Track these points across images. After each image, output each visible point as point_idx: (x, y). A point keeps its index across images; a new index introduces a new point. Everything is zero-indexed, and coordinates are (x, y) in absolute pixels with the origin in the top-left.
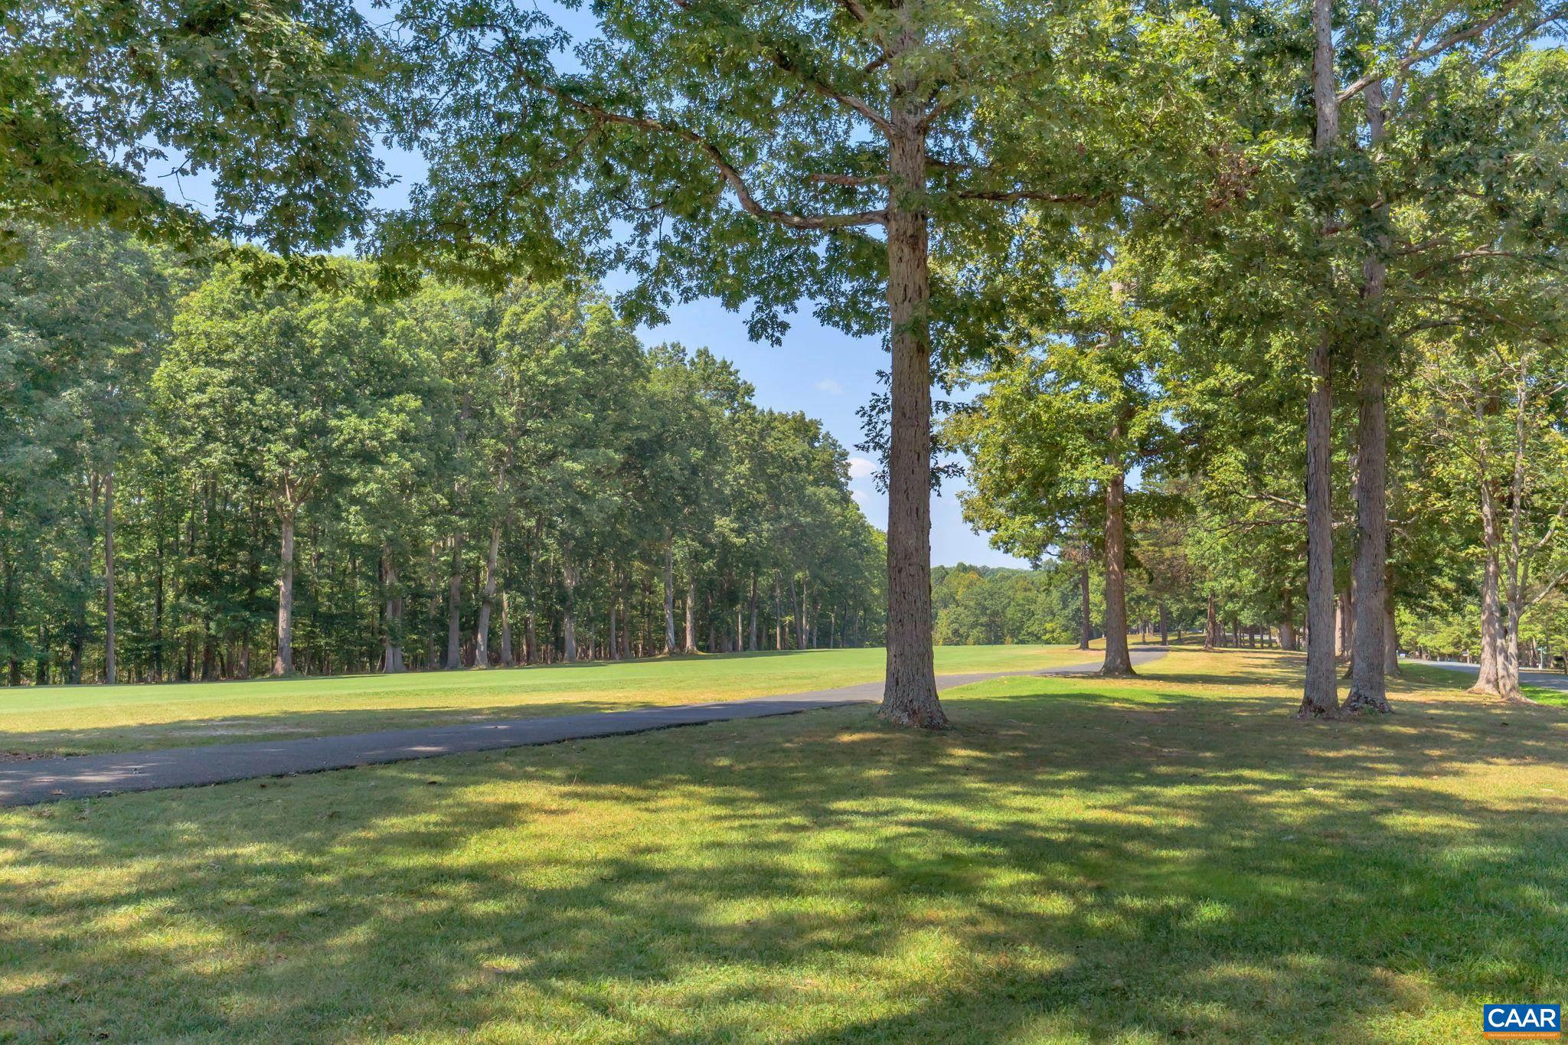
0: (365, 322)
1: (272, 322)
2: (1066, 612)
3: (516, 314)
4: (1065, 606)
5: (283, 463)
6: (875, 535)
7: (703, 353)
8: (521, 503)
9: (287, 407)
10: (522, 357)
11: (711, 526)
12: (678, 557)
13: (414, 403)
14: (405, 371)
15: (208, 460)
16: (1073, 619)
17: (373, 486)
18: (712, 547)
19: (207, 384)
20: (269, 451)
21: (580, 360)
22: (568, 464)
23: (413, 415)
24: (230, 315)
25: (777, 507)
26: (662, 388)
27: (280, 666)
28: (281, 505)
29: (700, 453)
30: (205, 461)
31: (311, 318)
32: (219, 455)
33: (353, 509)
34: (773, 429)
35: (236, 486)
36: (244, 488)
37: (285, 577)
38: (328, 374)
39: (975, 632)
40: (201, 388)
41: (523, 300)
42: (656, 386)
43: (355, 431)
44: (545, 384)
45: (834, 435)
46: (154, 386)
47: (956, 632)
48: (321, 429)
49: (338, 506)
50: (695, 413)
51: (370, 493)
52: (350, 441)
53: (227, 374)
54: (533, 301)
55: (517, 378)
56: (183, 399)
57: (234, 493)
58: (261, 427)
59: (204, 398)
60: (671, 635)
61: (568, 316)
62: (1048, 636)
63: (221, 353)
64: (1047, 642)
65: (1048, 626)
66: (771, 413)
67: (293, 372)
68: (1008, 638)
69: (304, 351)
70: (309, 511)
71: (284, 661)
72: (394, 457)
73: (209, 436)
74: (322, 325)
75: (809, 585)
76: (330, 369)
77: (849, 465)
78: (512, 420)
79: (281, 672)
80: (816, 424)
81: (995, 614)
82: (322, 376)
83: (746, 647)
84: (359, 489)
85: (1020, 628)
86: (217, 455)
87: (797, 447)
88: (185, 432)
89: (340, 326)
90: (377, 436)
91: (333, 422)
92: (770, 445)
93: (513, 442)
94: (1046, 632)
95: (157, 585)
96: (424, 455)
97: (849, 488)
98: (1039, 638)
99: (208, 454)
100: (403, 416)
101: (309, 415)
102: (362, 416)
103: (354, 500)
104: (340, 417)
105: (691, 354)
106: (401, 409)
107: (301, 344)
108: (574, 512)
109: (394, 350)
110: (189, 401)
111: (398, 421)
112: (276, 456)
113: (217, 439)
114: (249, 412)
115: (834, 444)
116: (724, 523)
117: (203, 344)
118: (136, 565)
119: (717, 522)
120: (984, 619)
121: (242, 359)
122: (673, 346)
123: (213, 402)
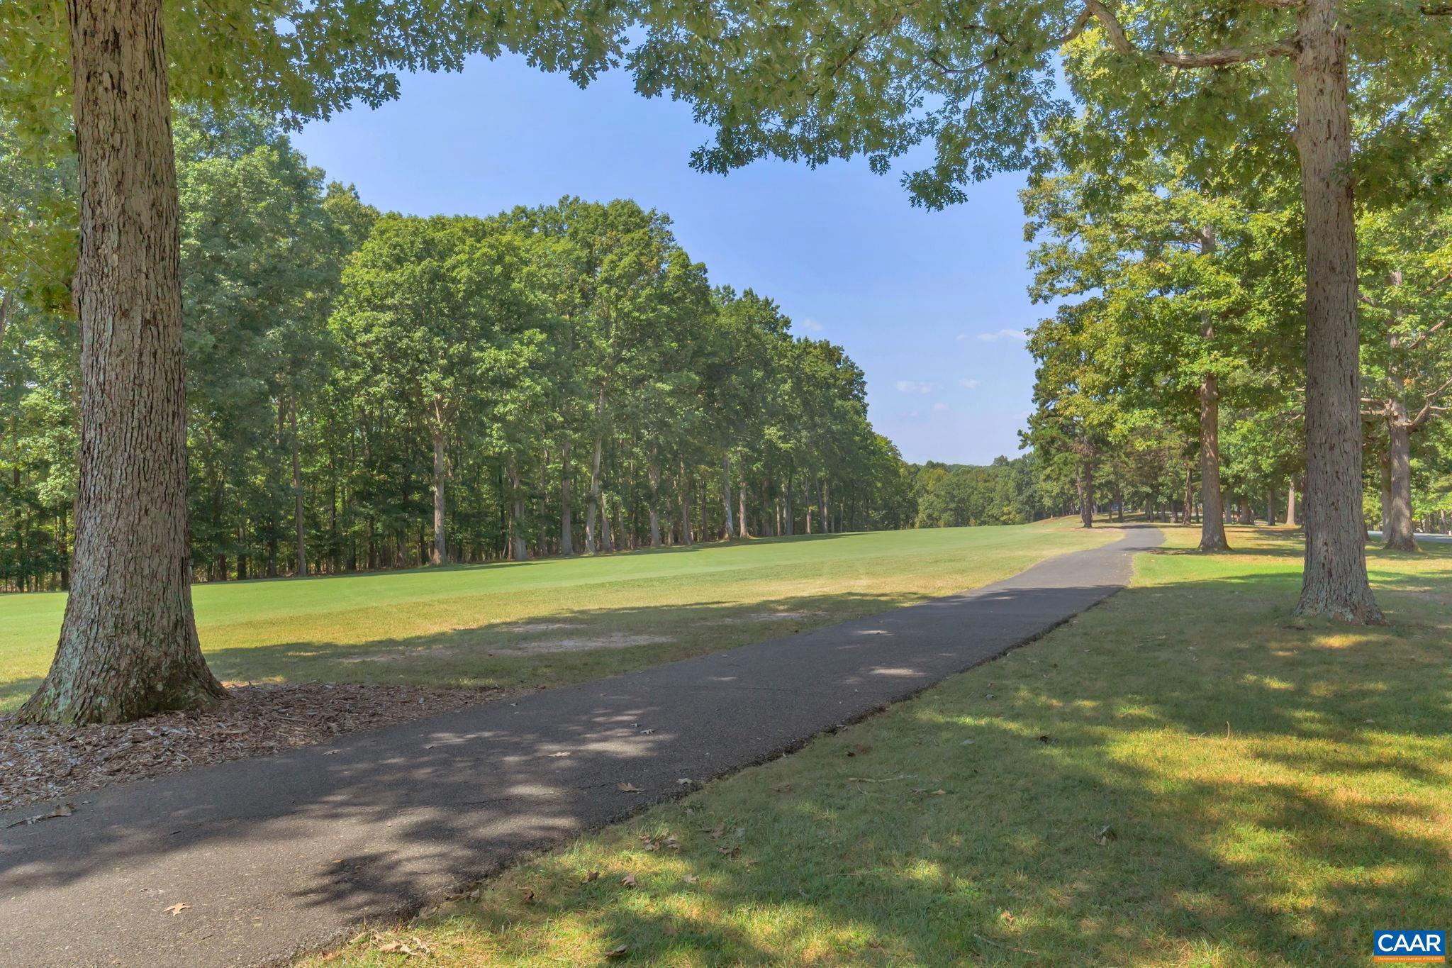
0: (498, 269)
1: (423, 272)
2: (1021, 498)
3: (613, 262)
4: (1020, 492)
5: (438, 389)
6: (879, 440)
7: (748, 293)
8: (619, 417)
9: (438, 342)
10: (619, 298)
11: (760, 435)
12: (733, 461)
13: (541, 337)
14: (531, 309)
15: (375, 389)
16: (1026, 503)
17: (511, 406)
18: (760, 452)
19: (373, 325)
20: (426, 379)
21: (664, 298)
22: (659, 385)
23: (540, 346)
24: (389, 268)
25: (812, 418)
26: (728, 321)
27: (437, 557)
28: (432, 425)
29: (760, 374)
30: (372, 390)
31: (454, 267)
32: (385, 384)
33: (495, 426)
34: (808, 354)
35: (397, 410)
36: (404, 411)
37: (438, 484)
38: (470, 313)
39: (945, 516)
40: (368, 329)
41: (616, 250)
42: (723, 320)
43: (495, 361)
44: (638, 319)
45: (853, 359)
46: (329, 328)
47: (930, 516)
48: (466, 360)
49: (482, 424)
50: (754, 341)
51: (510, 412)
52: (491, 369)
53: (389, 316)
54: (625, 250)
55: (614, 314)
56: (354, 339)
57: (395, 416)
58: (418, 360)
59: (371, 337)
60: (730, 524)
61: (654, 262)
62: (1005, 517)
63: (382, 299)
64: (1005, 523)
65: (1005, 509)
66: (806, 340)
67: (441, 313)
68: (972, 520)
69: (448, 296)
70: (458, 429)
71: (440, 553)
72: (528, 382)
73: (376, 369)
74: (464, 273)
75: (829, 481)
76: (472, 309)
77: (864, 383)
78: (610, 350)
79: (438, 561)
80: (838, 349)
81: (962, 500)
82: (465, 316)
83: (783, 532)
84: (499, 409)
85: (983, 511)
86: (383, 385)
87: (825, 370)
88: (356, 365)
89: (478, 273)
90: (512, 364)
91: (476, 354)
92: (806, 367)
93: (609, 369)
94: (1003, 514)
95: (331, 493)
96: (550, 380)
97: (866, 401)
98: (997, 519)
99: (377, 384)
100: (532, 347)
101: (457, 348)
102: (499, 348)
103: (495, 419)
104: (482, 349)
105: (739, 295)
106: (530, 342)
107: (446, 289)
108: (662, 425)
109: (521, 293)
110: (359, 340)
111: (528, 352)
112: (432, 383)
113: (382, 371)
114: (408, 347)
115: (852, 366)
116: (771, 432)
117: (367, 292)
118: (315, 477)
119: (766, 431)
120: (953, 505)
121: (401, 304)
122: (725, 288)
123: (378, 340)
